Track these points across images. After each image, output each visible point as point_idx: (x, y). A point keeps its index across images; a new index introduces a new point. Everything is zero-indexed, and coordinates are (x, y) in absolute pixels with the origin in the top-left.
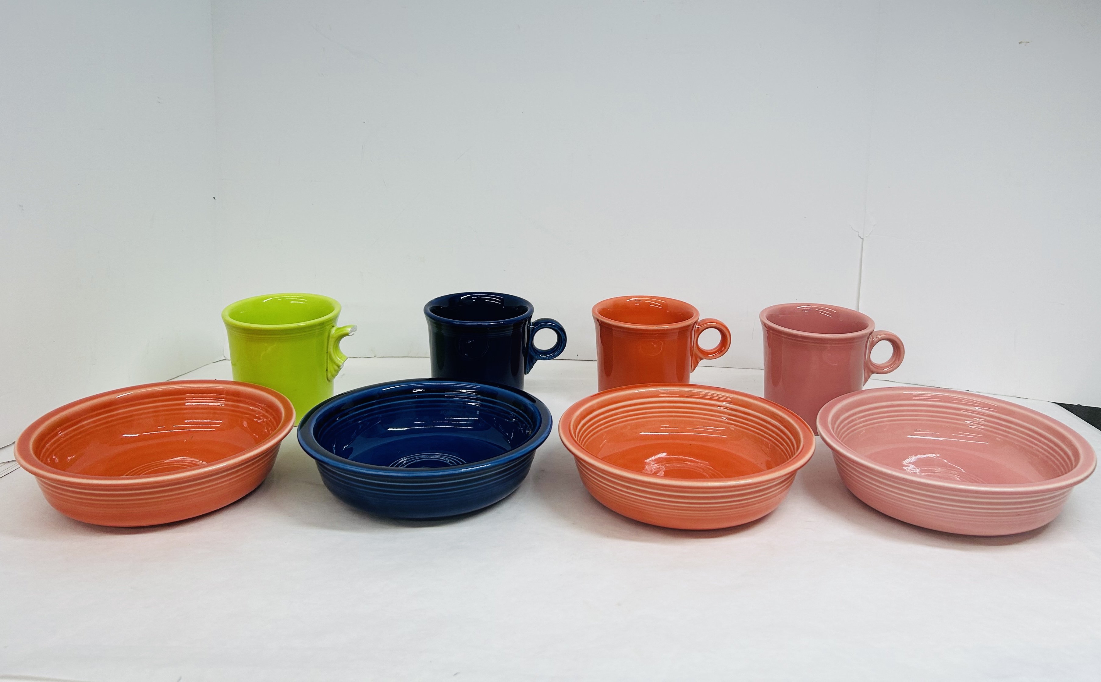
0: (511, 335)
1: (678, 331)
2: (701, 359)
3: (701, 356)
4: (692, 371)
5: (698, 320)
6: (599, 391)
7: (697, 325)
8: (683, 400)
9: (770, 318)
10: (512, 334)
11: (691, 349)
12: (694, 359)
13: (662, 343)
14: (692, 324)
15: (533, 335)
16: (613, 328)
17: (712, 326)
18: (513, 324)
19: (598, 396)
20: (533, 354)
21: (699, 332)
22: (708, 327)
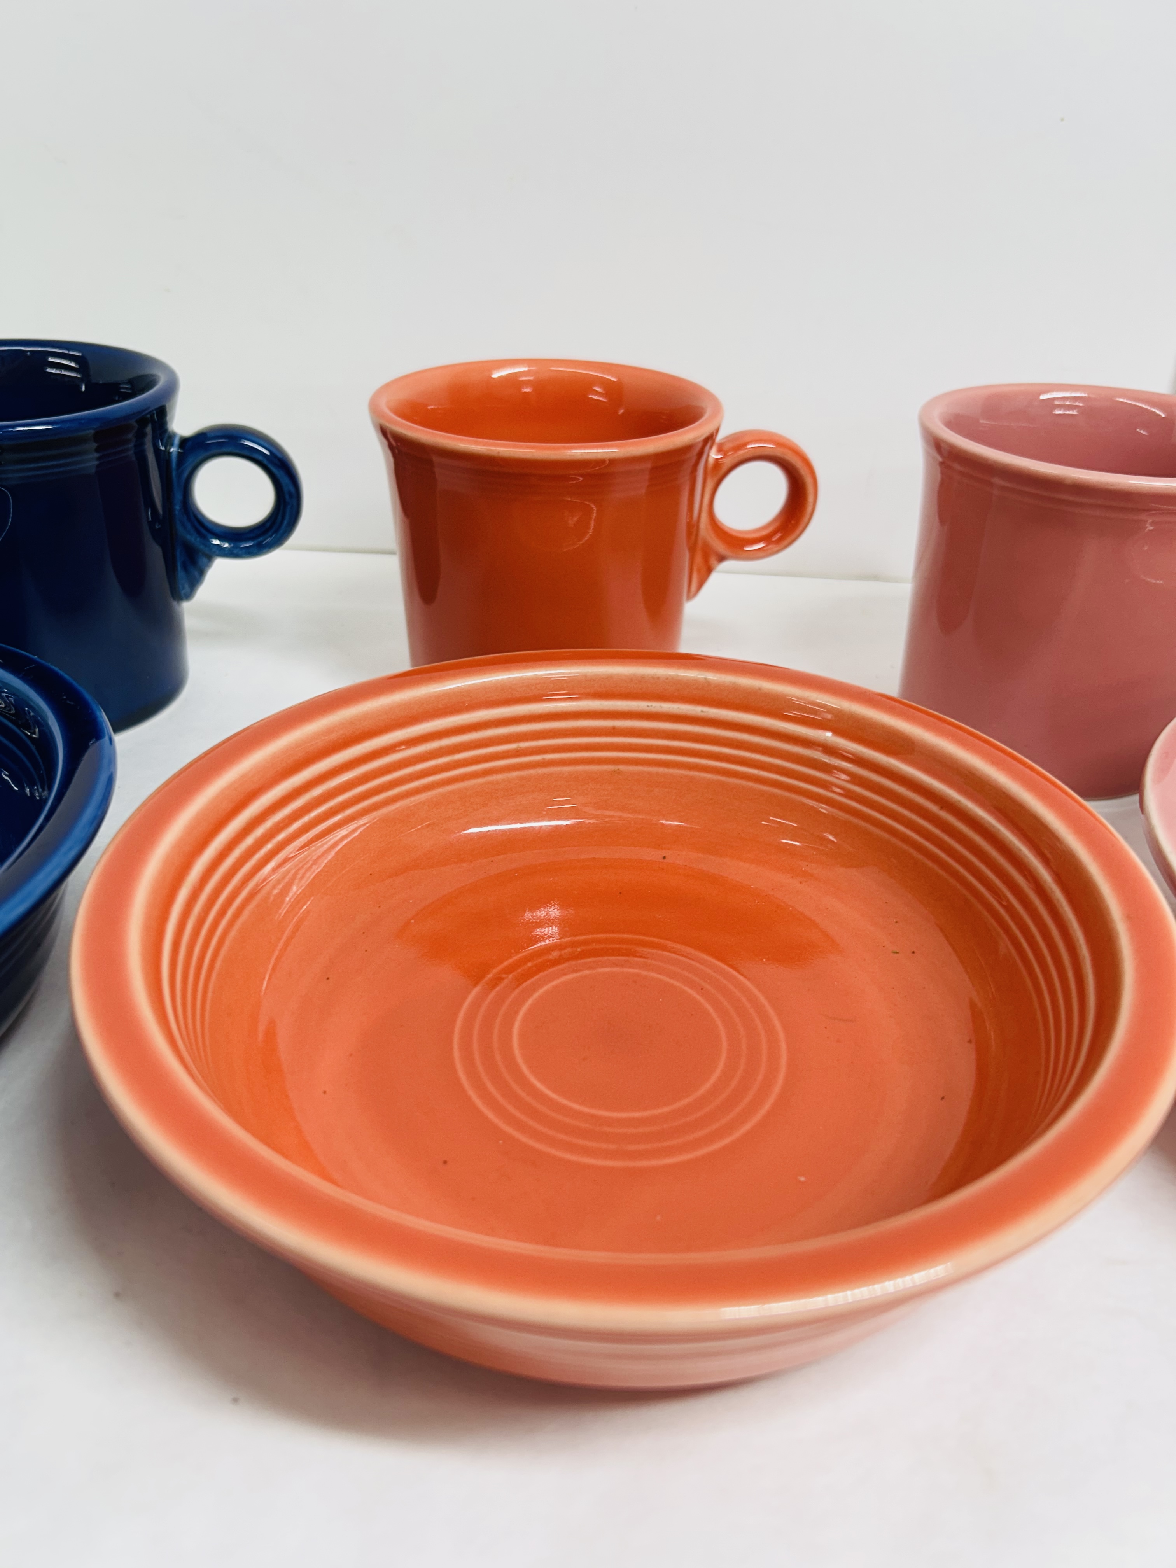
0: (93, 470)
1: (649, 465)
2: (722, 559)
3: (720, 547)
4: (690, 597)
5: (717, 430)
6: (413, 665)
7: (714, 449)
8: (648, 709)
9: (955, 423)
10: (98, 466)
11: (693, 528)
12: (699, 559)
13: (593, 506)
14: (699, 442)
15: (185, 475)
16: (436, 459)
17: (759, 453)
18: (92, 432)
19: (408, 678)
20: (193, 539)
21: (720, 473)
22: (748, 456)
